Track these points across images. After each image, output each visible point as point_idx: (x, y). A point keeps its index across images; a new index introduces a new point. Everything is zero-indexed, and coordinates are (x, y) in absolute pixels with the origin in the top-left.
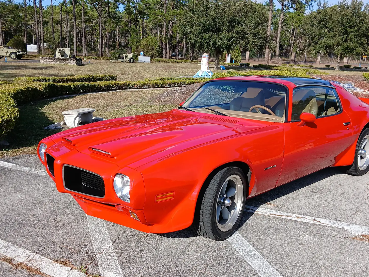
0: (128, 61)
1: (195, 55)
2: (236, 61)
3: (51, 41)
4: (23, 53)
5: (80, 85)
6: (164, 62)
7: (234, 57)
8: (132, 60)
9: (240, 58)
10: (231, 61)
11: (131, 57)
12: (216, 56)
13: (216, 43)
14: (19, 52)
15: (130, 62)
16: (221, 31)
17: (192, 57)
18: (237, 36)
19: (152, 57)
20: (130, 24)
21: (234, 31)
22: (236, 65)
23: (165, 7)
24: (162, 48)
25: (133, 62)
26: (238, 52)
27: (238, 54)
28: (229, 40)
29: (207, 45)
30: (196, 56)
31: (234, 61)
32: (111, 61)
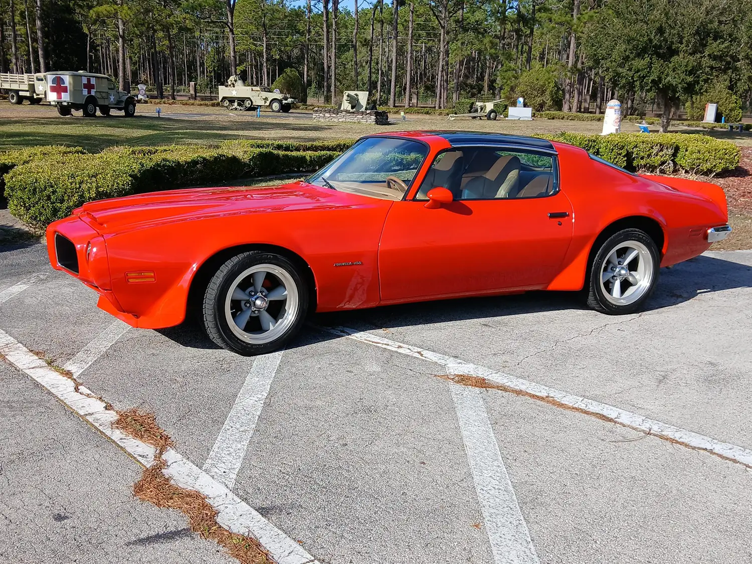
0: (486, 116)
1: (637, 104)
2: (728, 118)
3: (349, 78)
4: (293, 100)
5: (323, 156)
6: (562, 119)
7: (726, 110)
8: (492, 115)
9: (739, 113)
10: (718, 118)
11: (492, 108)
12: (665, 108)
13: (660, 79)
14: (286, 99)
15: (489, 118)
16: (676, 52)
17: (630, 108)
18: (711, 64)
19: (539, 109)
20: (502, 41)
21: (706, 53)
22: (722, 128)
23: (575, 5)
24: (563, 91)
25: (495, 119)
26: (736, 99)
27: (736, 102)
28: (691, 72)
29: (642, 82)
30: (640, 107)
31: (725, 118)
32: (451, 116)
